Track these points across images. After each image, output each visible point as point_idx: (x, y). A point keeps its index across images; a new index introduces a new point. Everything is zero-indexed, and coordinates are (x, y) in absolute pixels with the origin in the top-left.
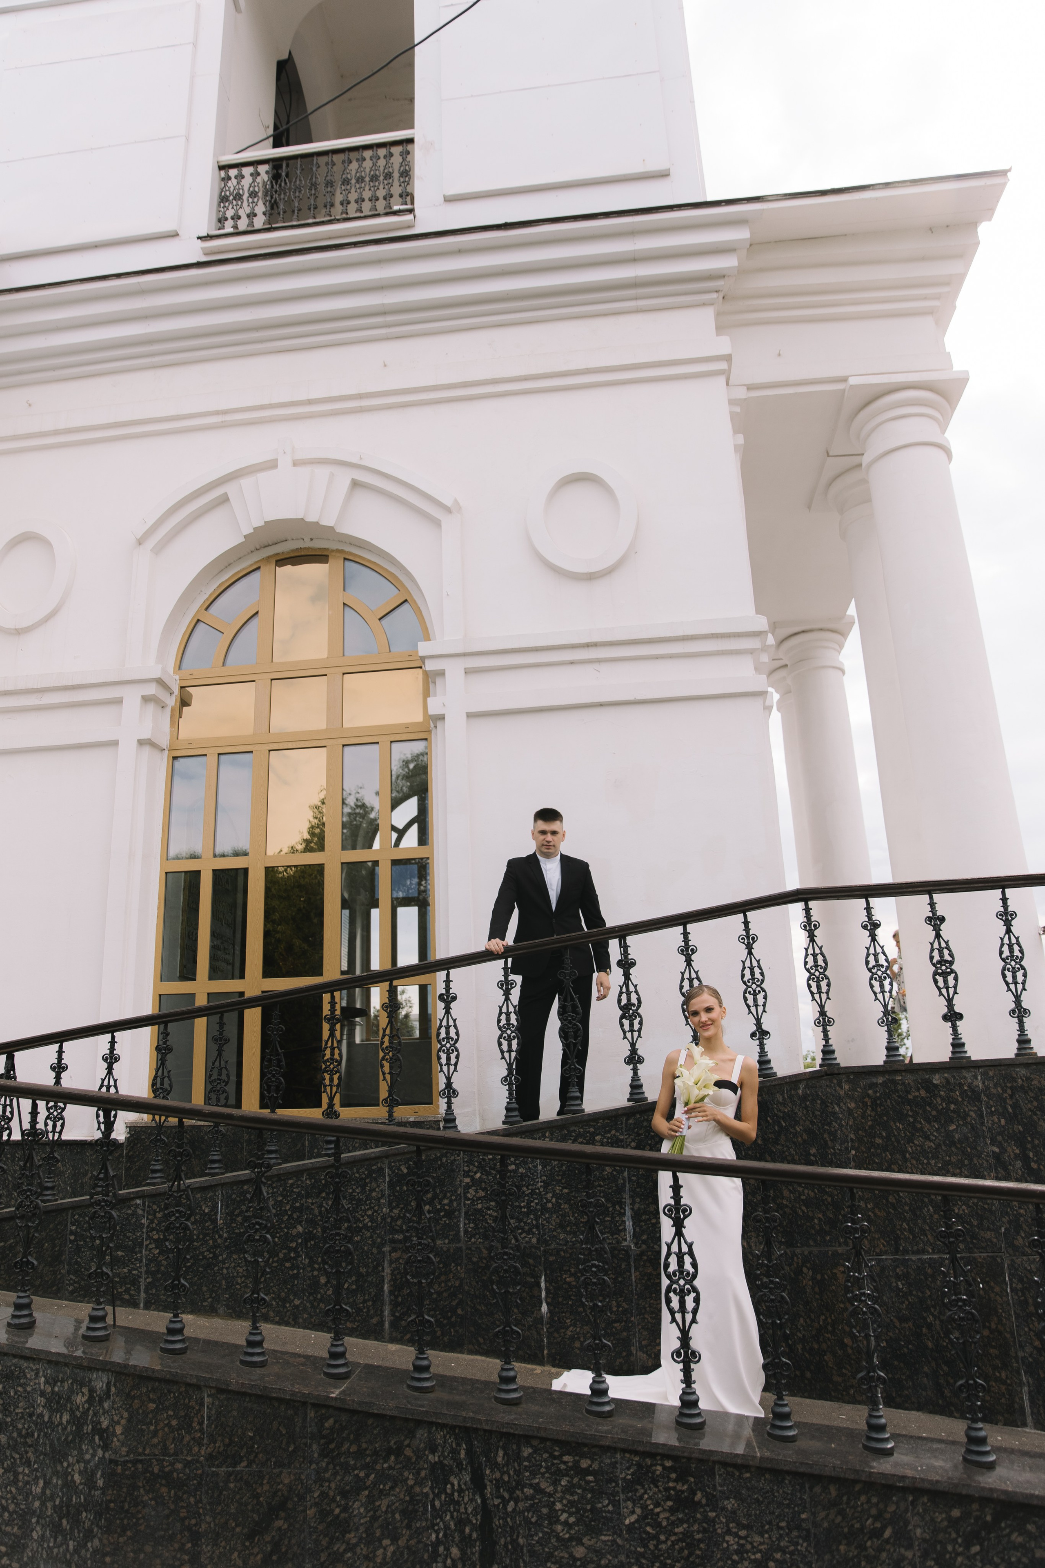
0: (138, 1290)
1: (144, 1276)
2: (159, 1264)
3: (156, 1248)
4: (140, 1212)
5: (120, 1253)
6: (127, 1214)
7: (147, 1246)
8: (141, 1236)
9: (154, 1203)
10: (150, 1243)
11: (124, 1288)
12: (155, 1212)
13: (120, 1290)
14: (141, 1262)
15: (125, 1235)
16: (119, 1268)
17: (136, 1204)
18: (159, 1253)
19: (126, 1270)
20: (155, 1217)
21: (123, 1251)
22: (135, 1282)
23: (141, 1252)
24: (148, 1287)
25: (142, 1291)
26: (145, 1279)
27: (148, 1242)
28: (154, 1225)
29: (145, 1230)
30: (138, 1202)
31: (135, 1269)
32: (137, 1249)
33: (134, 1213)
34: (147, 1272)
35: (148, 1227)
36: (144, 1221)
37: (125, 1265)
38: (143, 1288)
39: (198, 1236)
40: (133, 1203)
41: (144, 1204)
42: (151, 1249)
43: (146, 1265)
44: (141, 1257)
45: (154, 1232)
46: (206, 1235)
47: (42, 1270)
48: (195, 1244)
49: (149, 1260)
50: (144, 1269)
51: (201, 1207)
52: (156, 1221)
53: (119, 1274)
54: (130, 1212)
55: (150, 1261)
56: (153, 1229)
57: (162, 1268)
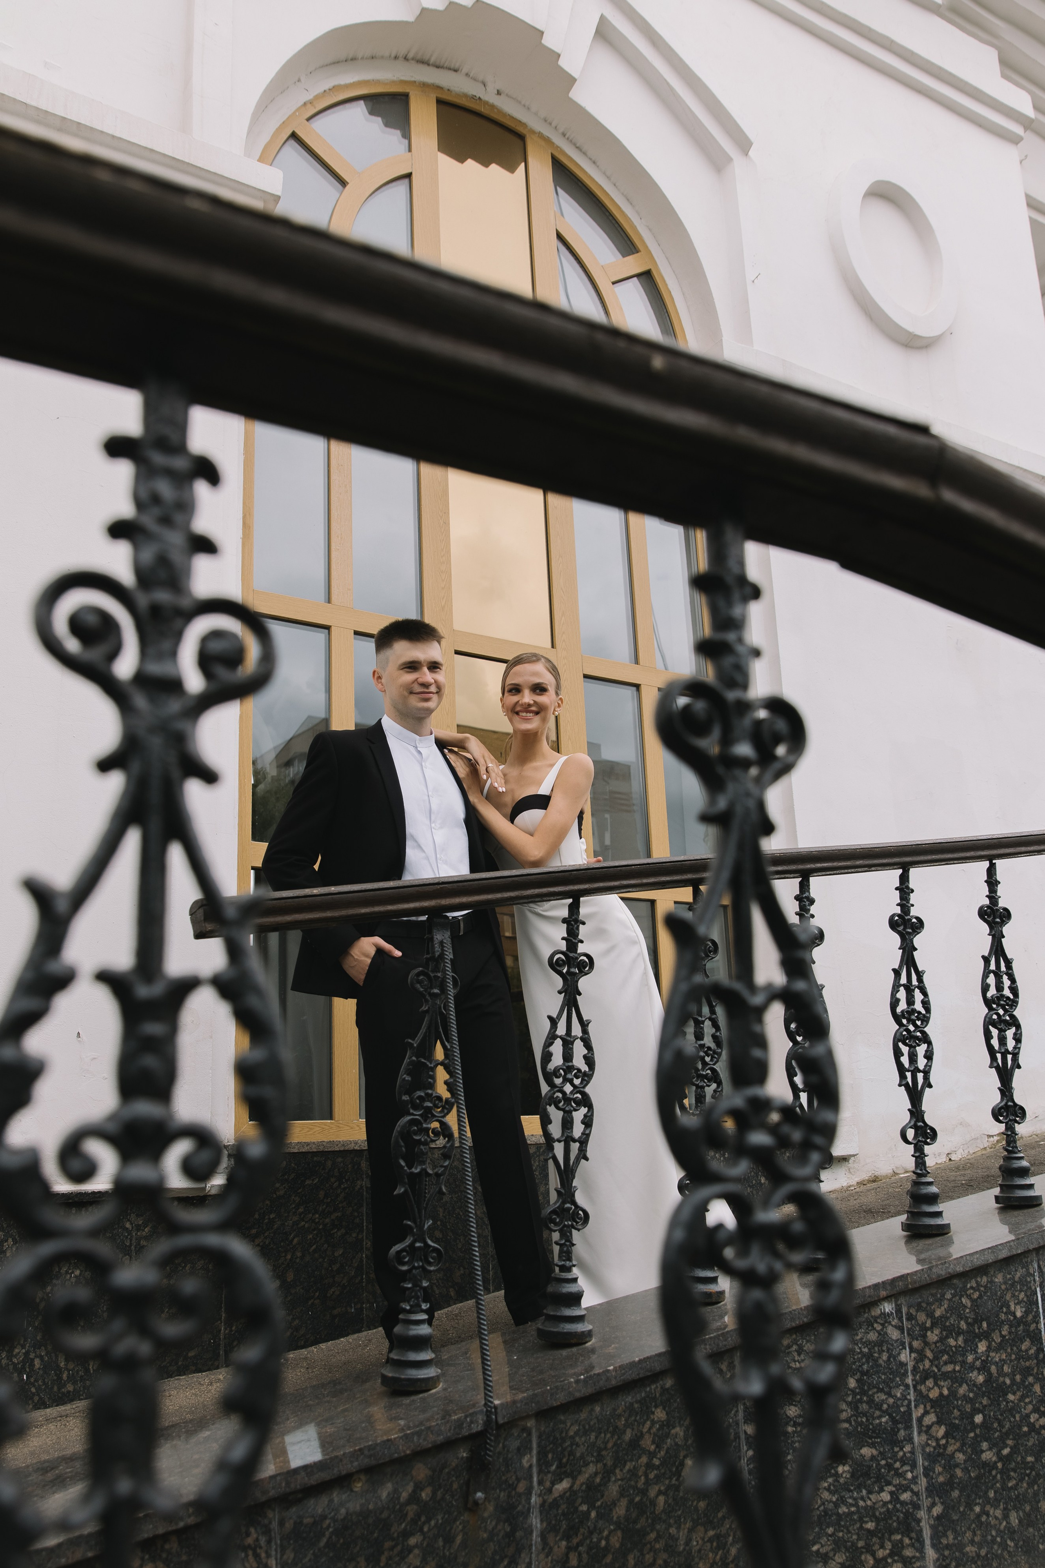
0: (919, 1541)
1: (926, 1502)
2: (950, 1466)
3: (939, 1422)
4: (894, 1334)
5: (866, 1451)
6: (868, 1343)
7: (920, 1420)
8: (904, 1397)
9: (919, 1308)
10: (926, 1413)
11: (888, 1545)
12: (924, 1329)
13: (881, 1553)
14: (914, 1466)
15: (871, 1402)
16: (870, 1492)
17: (883, 1314)
18: (946, 1435)
19: (885, 1496)
20: (926, 1344)
21: (872, 1445)
22: (909, 1525)
23: (910, 1440)
24: (941, 1524)
25: (928, 1542)
26: (930, 1509)
27: (921, 1411)
28: (927, 1364)
29: (909, 1381)
30: (888, 1307)
31: (906, 1488)
32: (902, 1433)
33: (883, 1340)
34: (931, 1490)
35: (915, 1369)
36: (905, 1356)
37: (882, 1481)
38: (927, 1533)
39: (1012, 1376)
40: (876, 1312)
41: (899, 1311)
42: (929, 1427)
43: (927, 1472)
44: (912, 1452)
45: (930, 1383)
46: (1026, 1373)
47: (688, 1542)
48: (1011, 1397)
49: (928, 1457)
50: (923, 1482)
51: (1008, 1307)
52: (929, 1354)
53: (873, 1508)
54: (873, 1336)
55: (932, 1459)
56: (926, 1376)
57: (959, 1472)
